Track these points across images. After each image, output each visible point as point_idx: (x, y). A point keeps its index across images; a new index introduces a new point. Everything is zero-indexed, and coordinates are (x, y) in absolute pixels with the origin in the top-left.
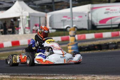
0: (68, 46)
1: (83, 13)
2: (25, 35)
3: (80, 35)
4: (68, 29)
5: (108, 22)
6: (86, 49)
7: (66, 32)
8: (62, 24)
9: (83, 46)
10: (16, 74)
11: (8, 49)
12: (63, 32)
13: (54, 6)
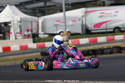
10: (7, 81)
13: (46, 10)
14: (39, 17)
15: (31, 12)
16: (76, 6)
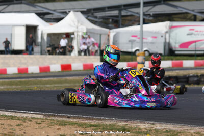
1: (158, 33)
2: (80, 57)
4: (137, 53)
5: (191, 47)
7: (134, 57)
8: (130, 45)
10: (51, 114)
11: (56, 75)
12: (130, 57)
13: (121, 21)
14: (110, 28)
15: (101, 22)
16: (159, 18)
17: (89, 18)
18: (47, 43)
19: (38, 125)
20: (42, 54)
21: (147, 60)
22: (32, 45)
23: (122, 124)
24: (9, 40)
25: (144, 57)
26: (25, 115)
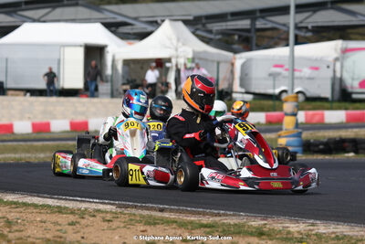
0: (280, 136)
1: (321, 60)
3: (311, 112)
4: (284, 96)
6: (321, 147)
7: (277, 103)
8: (271, 82)
9: (315, 140)
10: (131, 204)
12: (270, 103)
14: (235, 52)
15: (219, 40)
16: (325, 34)
17: (199, 32)
18: (123, 77)
19: (106, 223)
20: (113, 95)
21: (302, 109)
22: (95, 80)
23: (256, 223)
24: (55, 70)
25: (295, 104)
26: (83, 206)
